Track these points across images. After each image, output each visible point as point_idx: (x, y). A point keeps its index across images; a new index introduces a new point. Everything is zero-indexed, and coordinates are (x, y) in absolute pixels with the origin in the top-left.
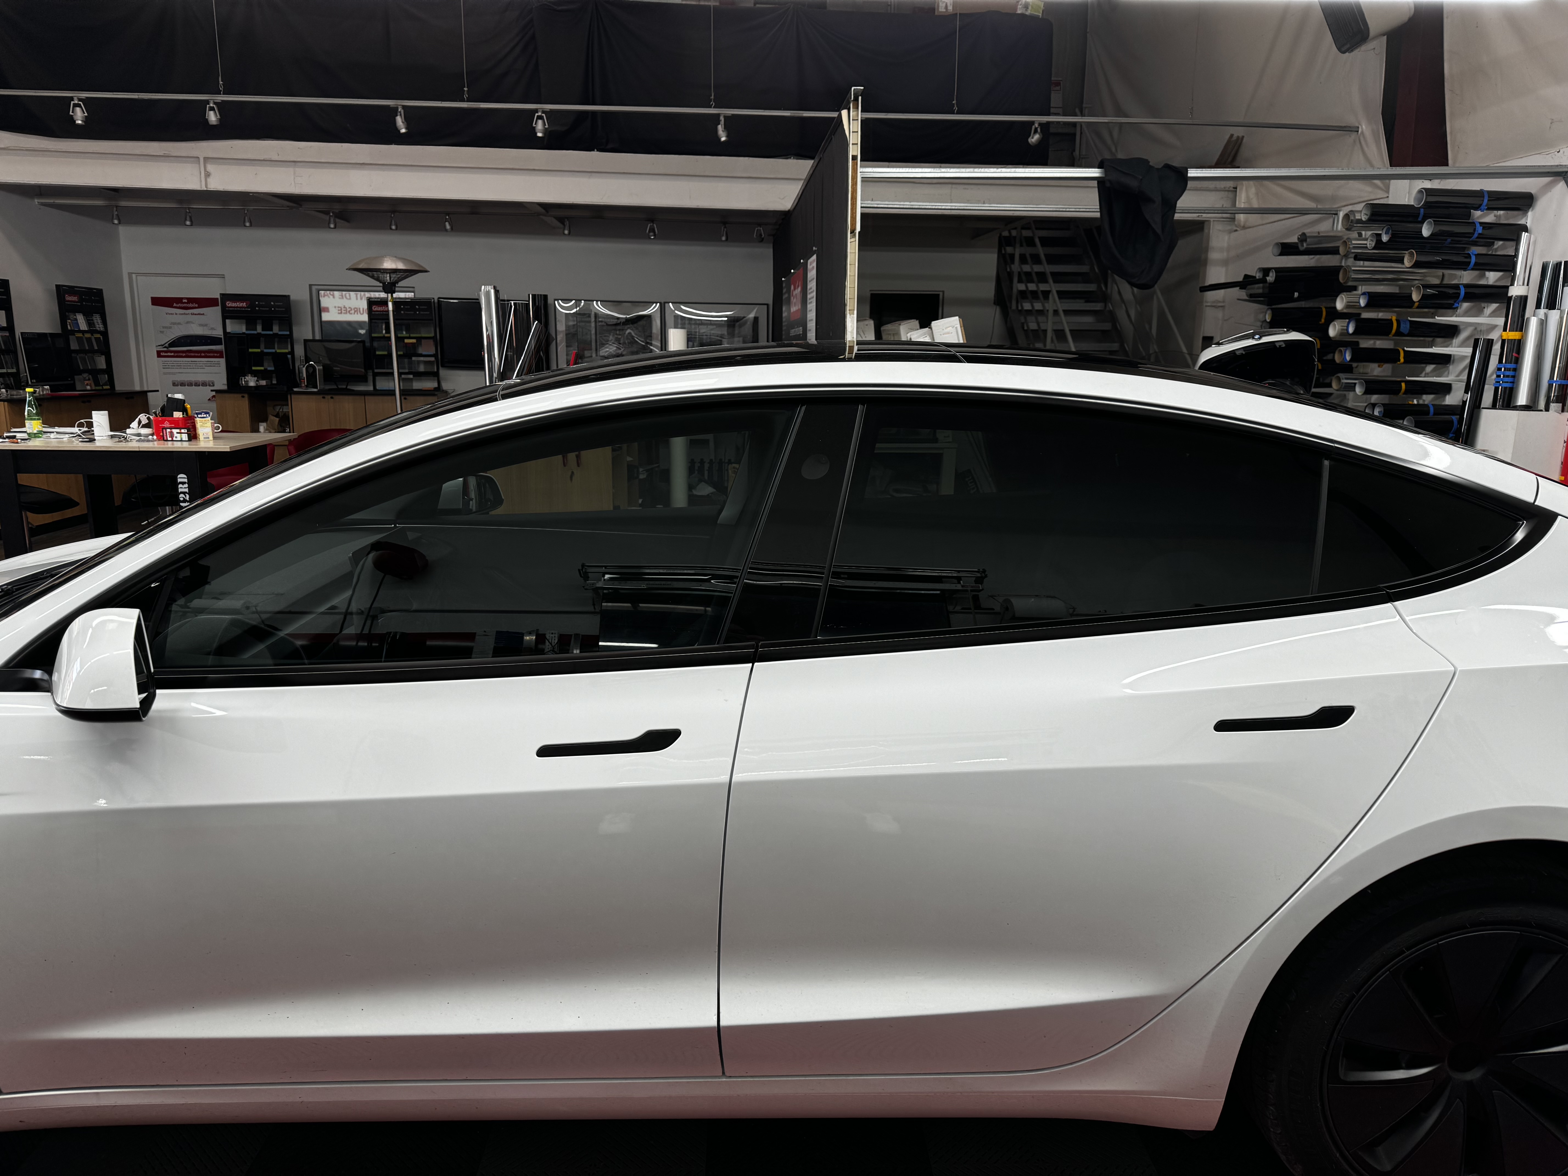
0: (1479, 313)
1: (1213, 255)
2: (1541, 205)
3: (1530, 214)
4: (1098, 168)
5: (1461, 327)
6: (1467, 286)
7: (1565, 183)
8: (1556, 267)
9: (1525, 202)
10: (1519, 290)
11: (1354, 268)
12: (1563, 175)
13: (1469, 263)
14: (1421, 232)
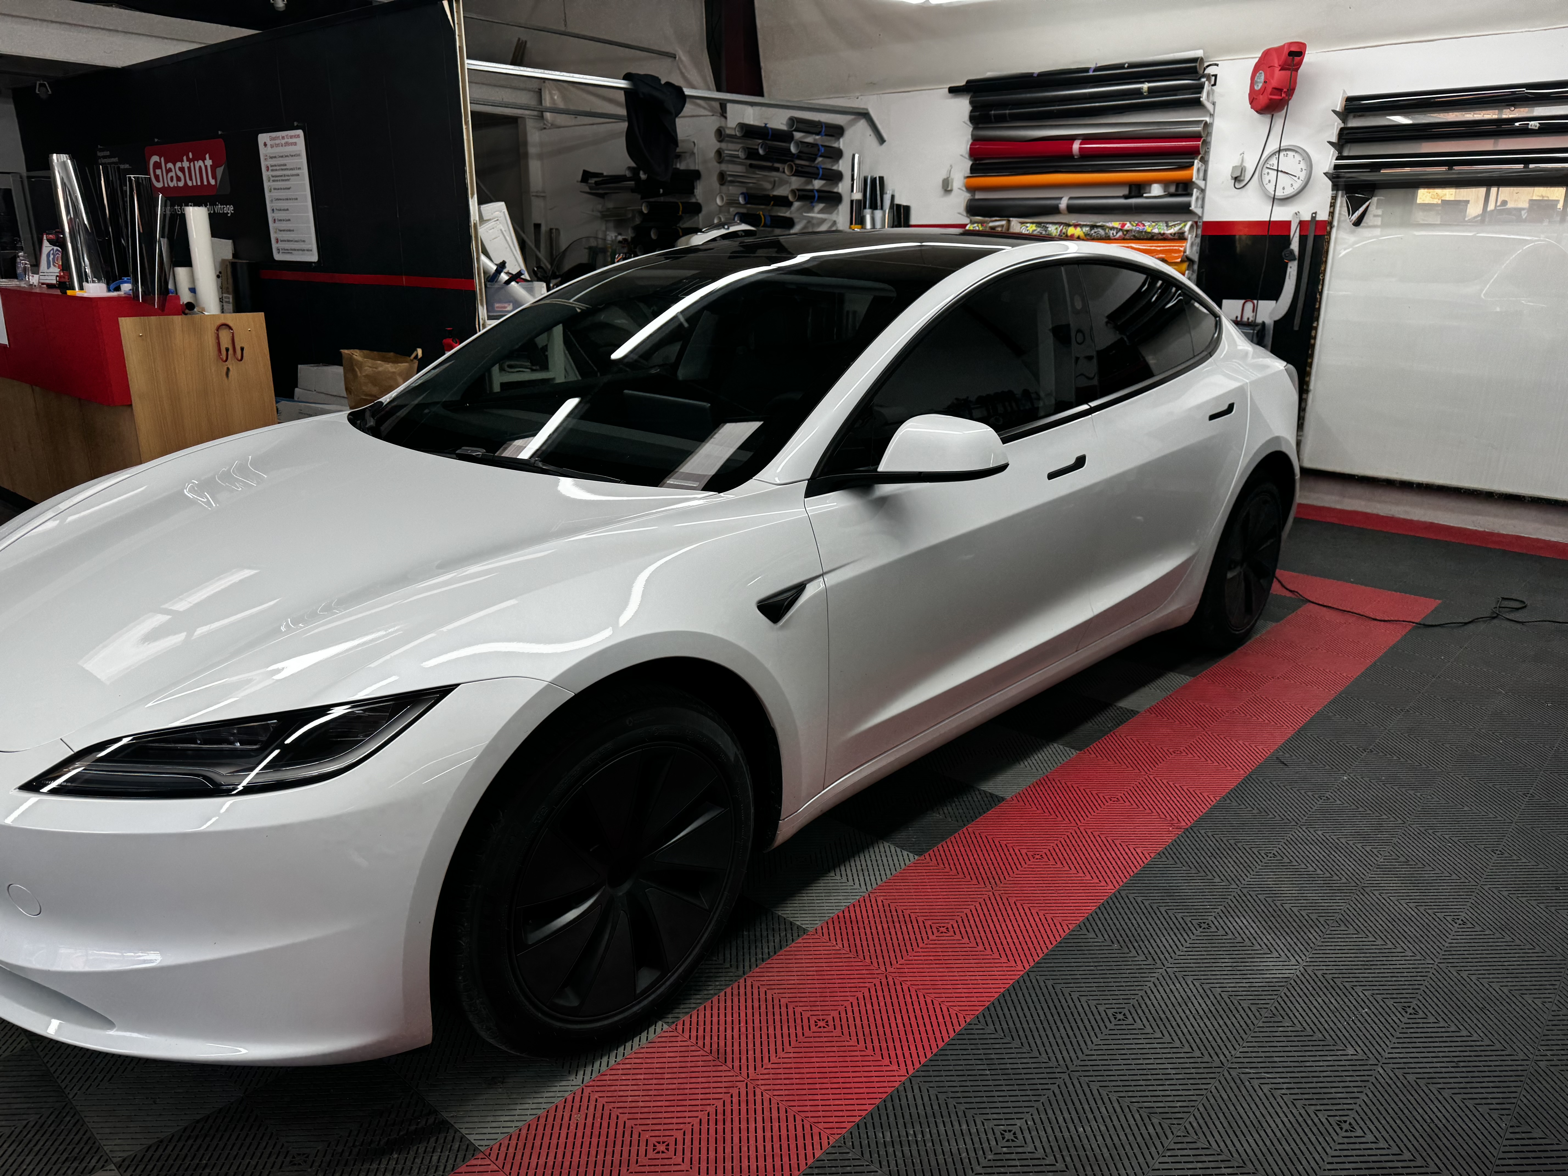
0: (811, 209)
1: (532, 150)
2: (848, 134)
3: (841, 140)
4: (623, 79)
5: (796, 220)
6: (818, 191)
7: (867, 121)
8: (874, 180)
9: (837, 131)
10: (857, 196)
11: (728, 173)
12: (865, 115)
13: (818, 174)
14: (790, 149)
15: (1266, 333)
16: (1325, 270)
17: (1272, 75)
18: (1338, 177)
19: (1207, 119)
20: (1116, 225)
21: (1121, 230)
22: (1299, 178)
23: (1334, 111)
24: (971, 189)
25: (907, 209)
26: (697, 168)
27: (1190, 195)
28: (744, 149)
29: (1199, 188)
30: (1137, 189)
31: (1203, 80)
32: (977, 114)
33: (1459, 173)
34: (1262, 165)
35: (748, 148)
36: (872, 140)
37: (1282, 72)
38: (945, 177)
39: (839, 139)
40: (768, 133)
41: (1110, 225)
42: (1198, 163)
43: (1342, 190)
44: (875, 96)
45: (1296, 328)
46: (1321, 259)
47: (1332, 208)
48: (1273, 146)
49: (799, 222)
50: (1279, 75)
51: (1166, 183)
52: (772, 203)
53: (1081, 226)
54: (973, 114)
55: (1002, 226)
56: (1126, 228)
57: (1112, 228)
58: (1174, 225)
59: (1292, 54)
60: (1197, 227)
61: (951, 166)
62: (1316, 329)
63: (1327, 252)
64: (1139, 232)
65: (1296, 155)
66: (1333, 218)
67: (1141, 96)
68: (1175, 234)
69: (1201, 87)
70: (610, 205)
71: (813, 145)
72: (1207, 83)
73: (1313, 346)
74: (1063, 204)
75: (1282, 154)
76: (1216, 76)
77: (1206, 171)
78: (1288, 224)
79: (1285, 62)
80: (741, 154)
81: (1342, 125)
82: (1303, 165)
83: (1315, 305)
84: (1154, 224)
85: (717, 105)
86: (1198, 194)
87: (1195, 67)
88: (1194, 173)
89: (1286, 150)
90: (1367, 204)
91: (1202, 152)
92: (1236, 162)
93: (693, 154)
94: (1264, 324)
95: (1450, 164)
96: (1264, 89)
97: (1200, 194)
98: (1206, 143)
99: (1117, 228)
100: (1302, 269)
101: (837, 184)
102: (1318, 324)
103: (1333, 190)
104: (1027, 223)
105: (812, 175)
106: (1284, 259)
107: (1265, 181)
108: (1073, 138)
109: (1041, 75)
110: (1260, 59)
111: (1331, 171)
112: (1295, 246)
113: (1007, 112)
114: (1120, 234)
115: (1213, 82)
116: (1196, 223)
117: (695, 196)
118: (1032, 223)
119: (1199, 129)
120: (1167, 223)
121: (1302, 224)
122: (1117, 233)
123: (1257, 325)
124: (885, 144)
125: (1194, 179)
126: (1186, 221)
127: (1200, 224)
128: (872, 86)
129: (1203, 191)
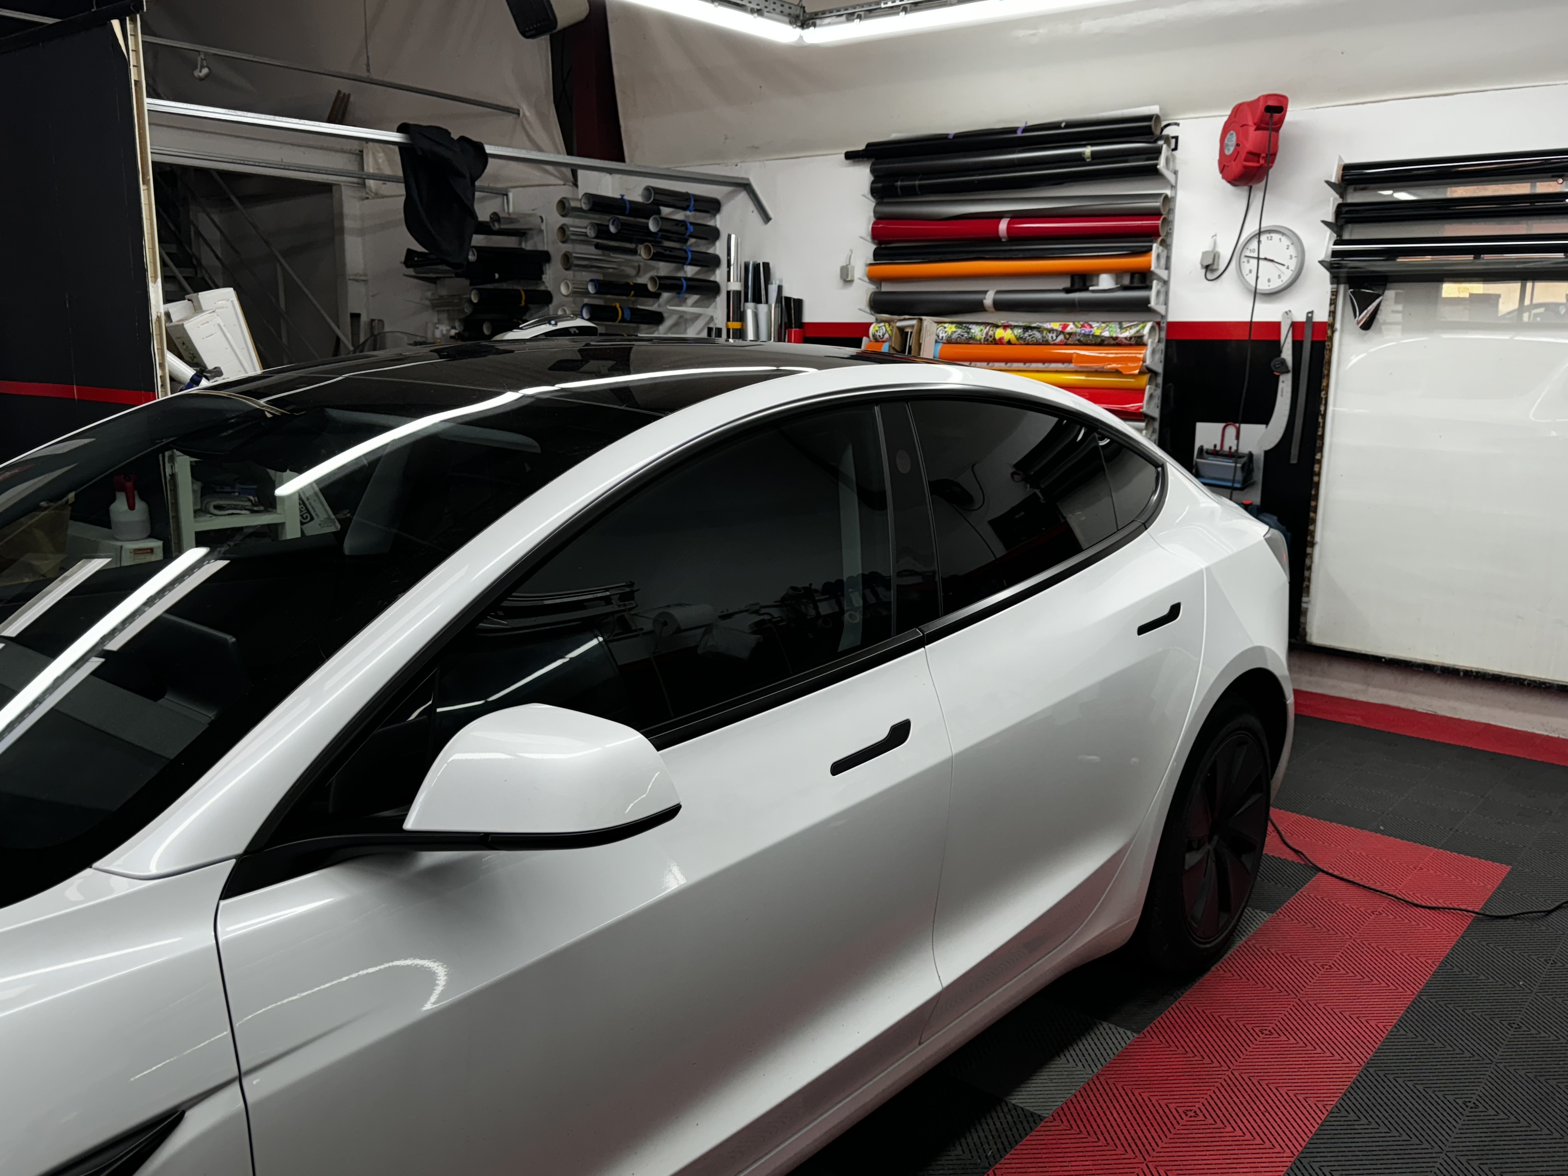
0: (683, 302)
1: (348, 224)
2: (726, 209)
3: (718, 217)
4: (398, 131)
5: (665, 315)
6: (687, 279)
7: (749, 194)
8: (756, 267)
9: (713, 206)
10: (735, 286)
11: (574, 255)
12: (746, 186)
13: (687, 258)
14: (648, 227)
15: (1255, 465)
16: (1328, 386)
17: (1246, 136)
18: (1340, 267)
19: (1168, 192)
20: (1056, 326)
21: (1062, 332)
22: (1288, 268)
23: (1328, 183)
24: (873, 279)
25: (799, 303)
26: (546, 249)
27: (1149, 288)
28: (593, 225)
29: (1160, 279)
30: (1082, 280)
31: (1161, 143)
32: (880, 185)
33: (1487, 264)
34: (1238, 252)
35: (598, 225)
36: (755, 217)
37: (1259, 132)
38: (844, 264)
39: (715, 215)
40: (625, 208)
41: (1048, 326)
42: (1158, 248)
43: (1344, 283)
44: (758, 163)
45: (1294, 461)
46: (1322, 372)
47: (1333, 306)
48: (1251, 228)
49: (669, 317)
50: (1254, 137)
51: (1118, 273)
52: (633, 292)
53: (1012, 327)
54: (875, 185)
55: (912, 326)
56: (1068, 330)
57: (1051, 331)
58: (1130, 327)
59: (1269, 109)
60: (1160, 329)
61: (851, 250)
62: (1320, 462)
63: (1329, 363)
64: (1085, 335)
65: (1284, 238)
66: (1334, 318)
67: (1084, 162)
68: (1131, 338)
69: (1158, 151)
70: (444, 292)
71: (682, 223)
72: (1165, 147)
73: (1317, 485)
74: (988, 300)
75: (1263, 238)
76: (1176, 138)
77: (1168, 258)
78: (1276, 326)
79: (1261, 120)
80: (591, 233)
81: (1340, 201)
82: (1292, 251)
83: (1317, 431)
84: (1104, 325)
85: (568, 172)
86: (1159, 287)
87: (1150, 127)
88: (1153, 260)
89: (1269, 231)
90: (1377, 301)
91: (1163, 233)
92: (1208, 247)
93: (541, 231)
94: (1251, 455)
95: (1477, 252)
96: (1236, 153)
97: (1162, 286)
98: (1168, 223)
99: (1056, 330)
100: (1298, 384)
101: (714, 271)
102: (1322, 456)
103: (1332, 283)
104: (945, 323)
105: (680, 260)
106: (1273, 371)
107: (1245, 271)
108: (999, 216)
109: (958, 136)
110: (1230, 116)
111: (1329, 259)
112: (1287, 354)
113: (917, 182)
114: (1061, 337)
115: (1173, 146)
116: (1158, 323)
117: (543, 282)
118: (952, 323)
119: (1157, 204)
120: (1120, 323)
121: (1295, 326)
122: (1057, 337)
123: (1241, 456)
124: (770, 223)
125: (1153, 268)
126: (1144, 322)
127: (1164, 325)
128: (755, 150)
129: (1166, 283)
